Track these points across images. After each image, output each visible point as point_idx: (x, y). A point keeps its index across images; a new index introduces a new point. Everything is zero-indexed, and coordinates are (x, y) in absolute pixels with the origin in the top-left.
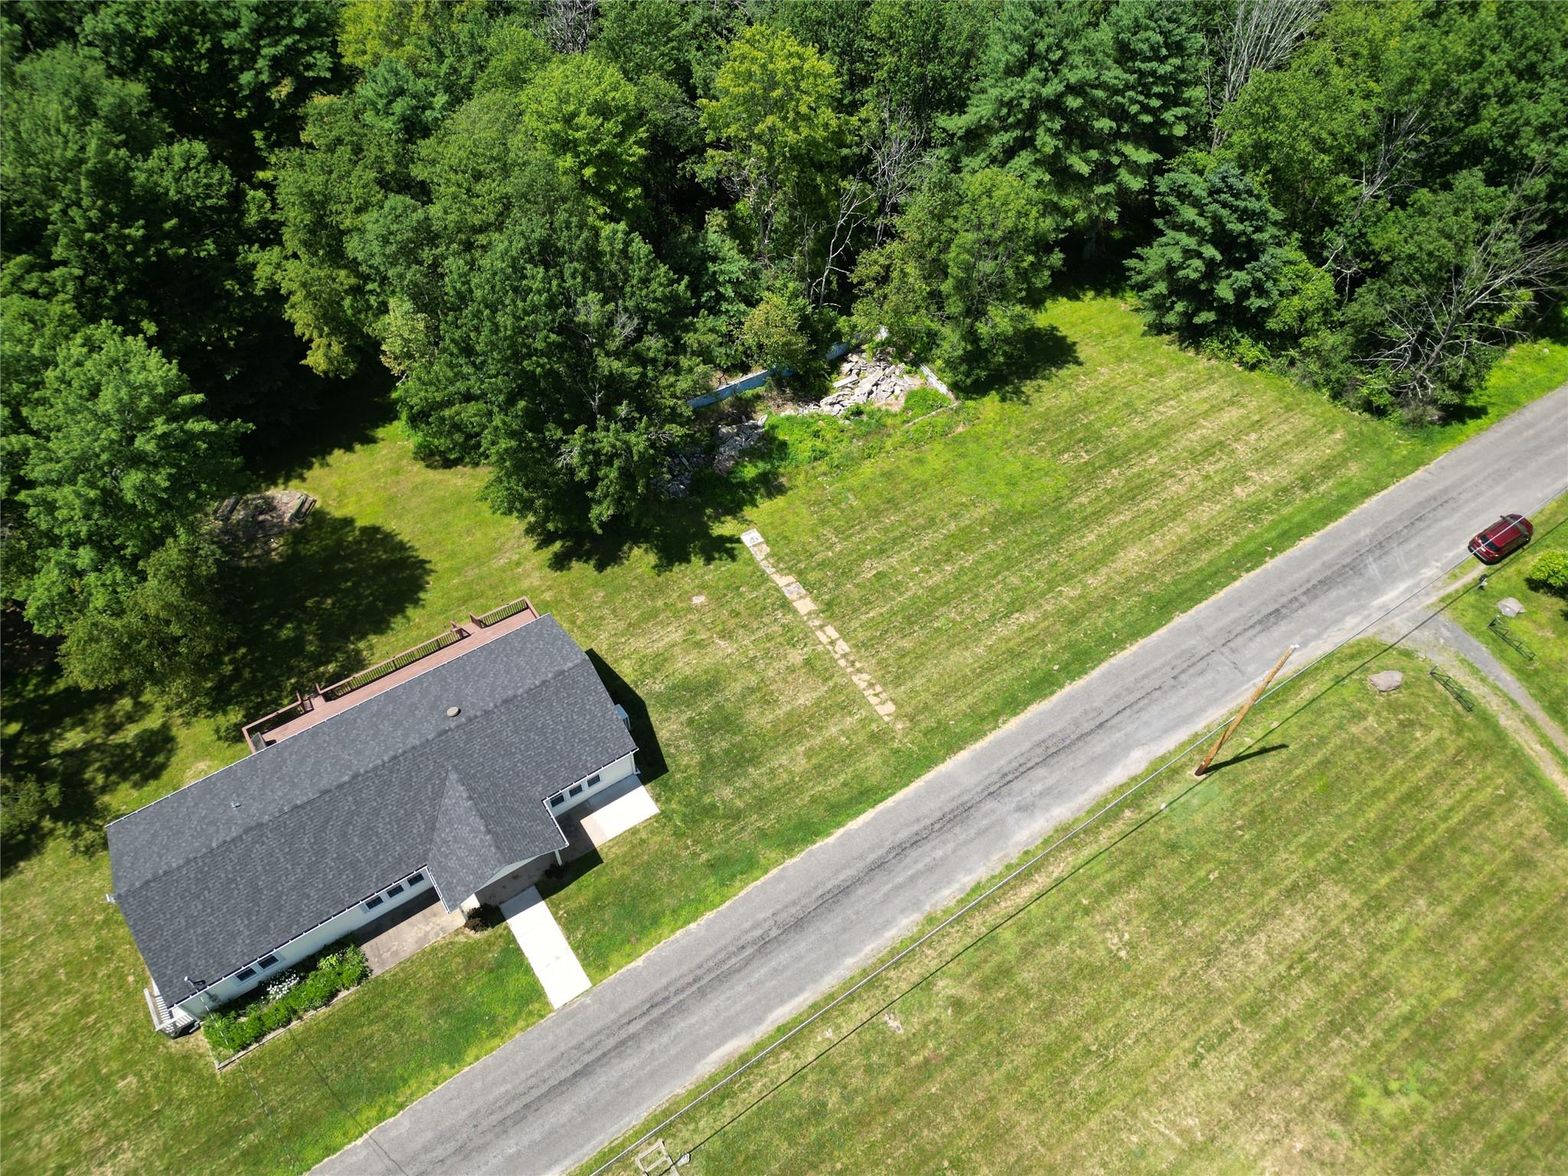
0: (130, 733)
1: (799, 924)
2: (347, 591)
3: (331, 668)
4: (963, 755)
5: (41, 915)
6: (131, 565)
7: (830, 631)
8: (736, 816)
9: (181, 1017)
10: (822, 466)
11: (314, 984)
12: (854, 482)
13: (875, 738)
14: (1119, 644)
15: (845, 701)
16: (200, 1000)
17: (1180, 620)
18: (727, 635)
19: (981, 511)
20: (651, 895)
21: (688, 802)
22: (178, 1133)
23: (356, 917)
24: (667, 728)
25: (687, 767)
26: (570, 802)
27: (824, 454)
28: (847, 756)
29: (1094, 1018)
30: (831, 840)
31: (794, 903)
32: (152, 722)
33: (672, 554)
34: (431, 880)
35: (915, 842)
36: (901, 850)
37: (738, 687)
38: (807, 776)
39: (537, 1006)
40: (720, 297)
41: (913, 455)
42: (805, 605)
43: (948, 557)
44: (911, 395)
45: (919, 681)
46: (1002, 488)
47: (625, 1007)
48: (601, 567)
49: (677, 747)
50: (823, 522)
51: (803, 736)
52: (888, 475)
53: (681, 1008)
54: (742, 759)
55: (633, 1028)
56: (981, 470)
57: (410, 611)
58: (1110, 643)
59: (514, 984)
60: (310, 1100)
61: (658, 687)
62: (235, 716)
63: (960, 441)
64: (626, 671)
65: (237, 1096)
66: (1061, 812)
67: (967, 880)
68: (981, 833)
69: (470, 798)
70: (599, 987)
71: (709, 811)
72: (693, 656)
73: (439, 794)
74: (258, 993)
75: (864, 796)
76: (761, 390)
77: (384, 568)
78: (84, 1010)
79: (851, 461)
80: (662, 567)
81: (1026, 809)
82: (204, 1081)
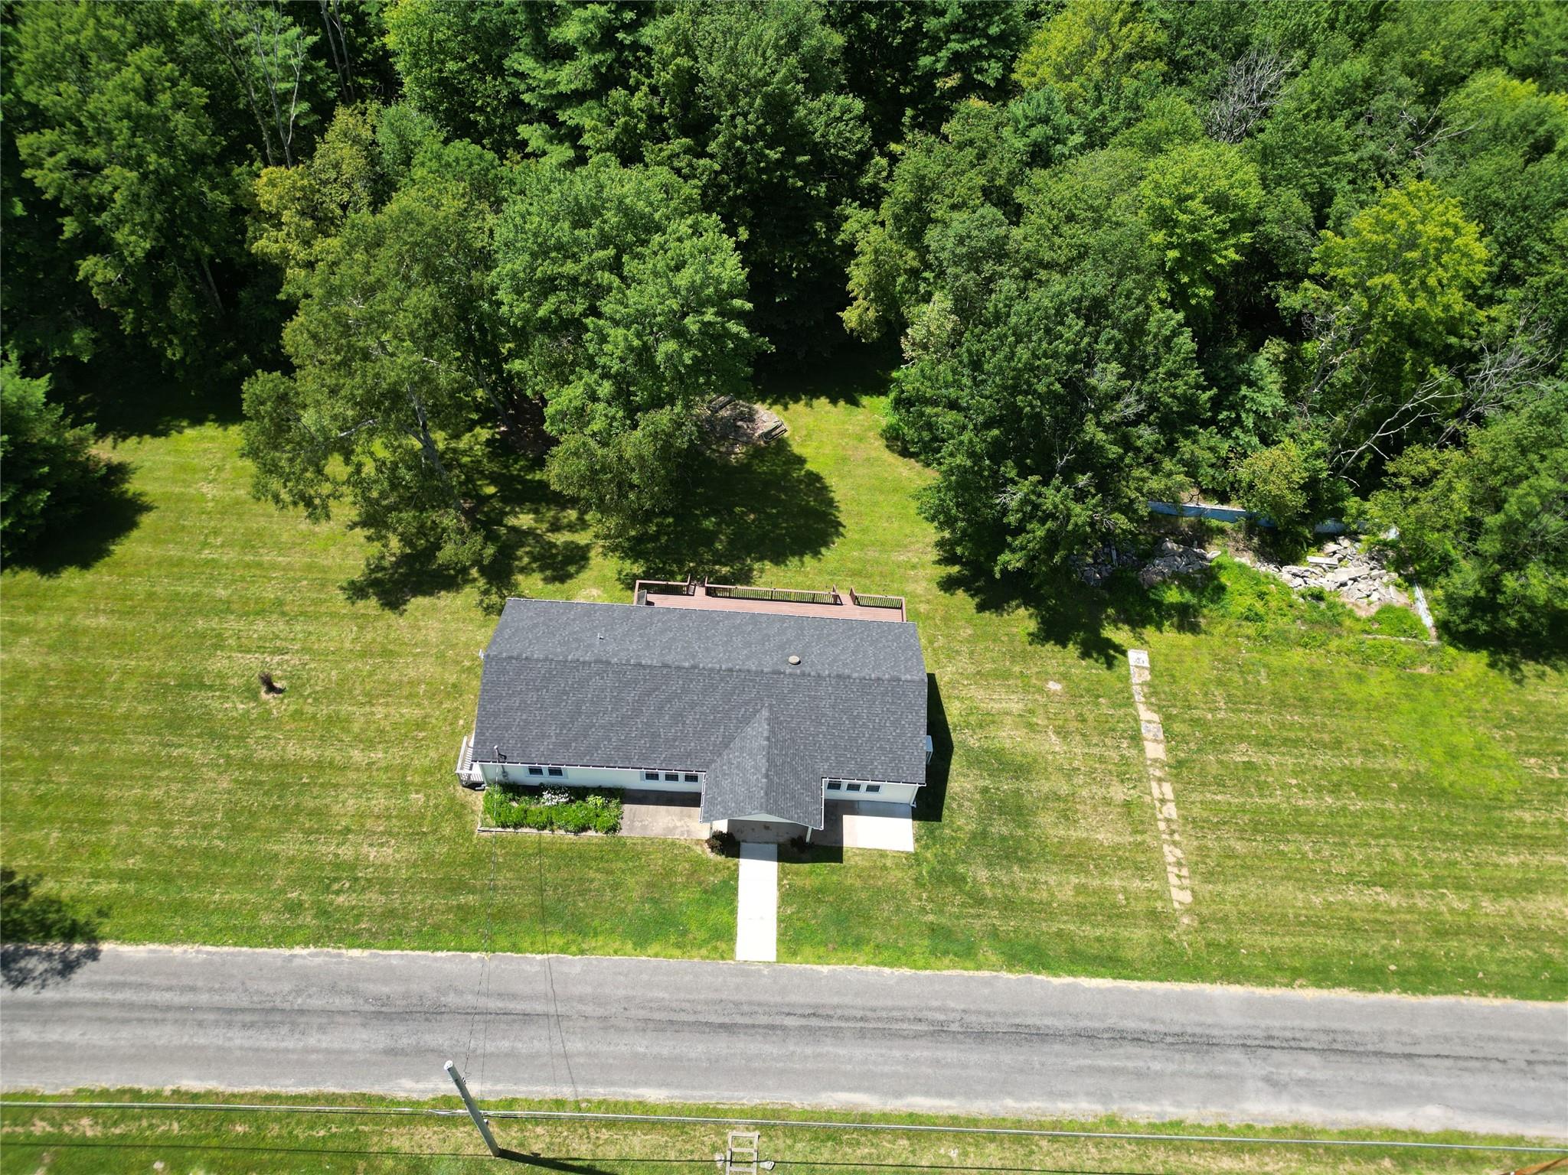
0: (561, 538)
1: (983, 1037)
2: (769, 516)
3: (725, 570)
4: (1237, 990)
5: (433, 637)
6: (632, 411)
7: (1168, 789)
8: (980, 901)
9: (477, 774)
10: (1250, 629)
11: (577, 811)
12: (1275, 661)
13: (1153, 916)
14: (1482, 988)
15: (1143, 863)
16: (495, 769)
18: (1063, 733)
19: (1400, 764)
20: (867, 919)
21: (943, 860)
22: (428, 858)
23: (632, 779)
24: (960, 782)
25: (960, 828)
26: (843, 794)
27: (1256, 618)
28: (1115, 915)
30: (1056, 981)
31: (989, 1014)
32: (582, 538)
33: (1053, 631)
34: (701, 786)
35: (1139, 1039)
37: (1046, 787)
38: (1066, 909)
39: (723, 946)
40: (1238, 421)
41: (1356, 668)
42: (1155, 750)
43: (1335, 789)
44: (1387, 609)
45: (1232, 890)
46: (1438, 753)
47: (793, 998)
48: (981, 608)
49: (960, 806)
50: (1220, 682)
51: (1082, 869)
52: (1316, 674)
53: (836, 1032)
54: (1012, 853)
55: (789, 1022)
56: (1424, 722)
57: (807, 558)
58: (1471, 980)
59: (716, 915)
60: (524, 899)
61: (973, 742)
62: (638, 569)
63: (1417, 682)
64: (953, 711)
65: (478, 860)
66: (1311, 1113)
67: (1170, 1110)
68: (1213, 1076)
69: (768, 739)
70: (778, 967)
71: (958, 880)
72: (1020, 734)
73: (746, 720)
74: (535, 791)
75: (1111, 963)
76: (1228, 526)
77: (807, 512)
78: (421, 725)
79: (1283, 639)
80: (1038, 638)
81: (1275, 1085)
82: (465, 833)
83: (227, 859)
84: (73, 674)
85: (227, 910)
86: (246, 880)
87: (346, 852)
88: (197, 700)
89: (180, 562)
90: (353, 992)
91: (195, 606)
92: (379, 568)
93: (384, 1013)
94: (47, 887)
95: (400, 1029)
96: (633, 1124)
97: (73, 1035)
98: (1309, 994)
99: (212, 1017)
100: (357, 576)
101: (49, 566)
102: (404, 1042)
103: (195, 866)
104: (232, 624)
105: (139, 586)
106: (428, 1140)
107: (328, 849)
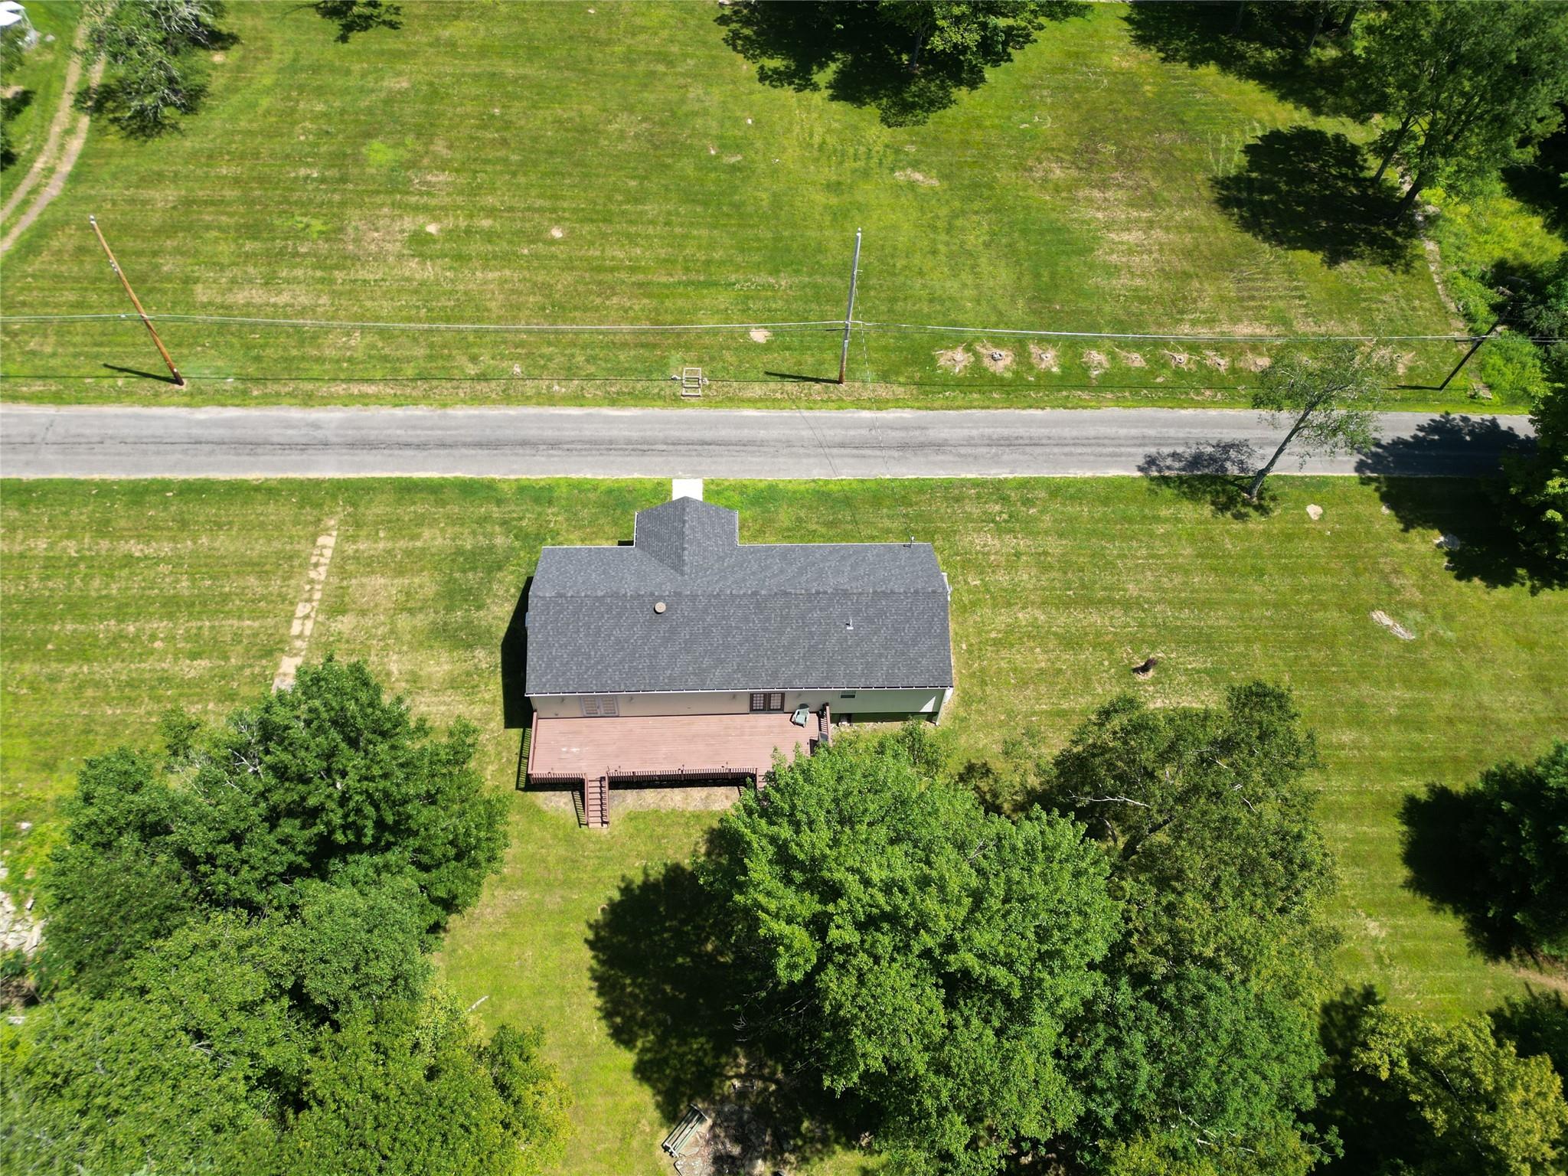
1: (524, 443)
4: (313, 475)
7: (296, 628)
8: (504, 523)
13: (359, 524)
15: (350, 563)
17: (29, 475)
19: (27, 669)
20: (603, 505)
22: (947, 537)
25: (512, 573)
28: (391, 522)
29: (410, 319)
30: (459, 474)
31: (517, 454)
35: (407, 445)
36: (421, 446)
37: (419, 620)
39: (712, 487)
42: (291, 666)
43: (116, 640)
47: (660, 459)
49: (507, 591)
53: (629, 442)
54: (471, 559)
55: (664, 447)
60: (865, 511)
66: (296, 414)
67: (399, 412)
68: (359, 428)
69: (684, 549)
70: (669, 476)
71: (522, 535)
77: (635, 963)
78: (999, 644)
81: (316, 425)
84: (1323, 678)
86: (1072, 519)
87: (1010, 541)
88: (1200, 659)
90: (960, 455)
95: (922, 439)
96: (761, 400)
97: (1123, 432)
99: (1044, 441)
102: (917, 433)
103: (1114, 529)
106: (883, 391)
107: (1024, 542)
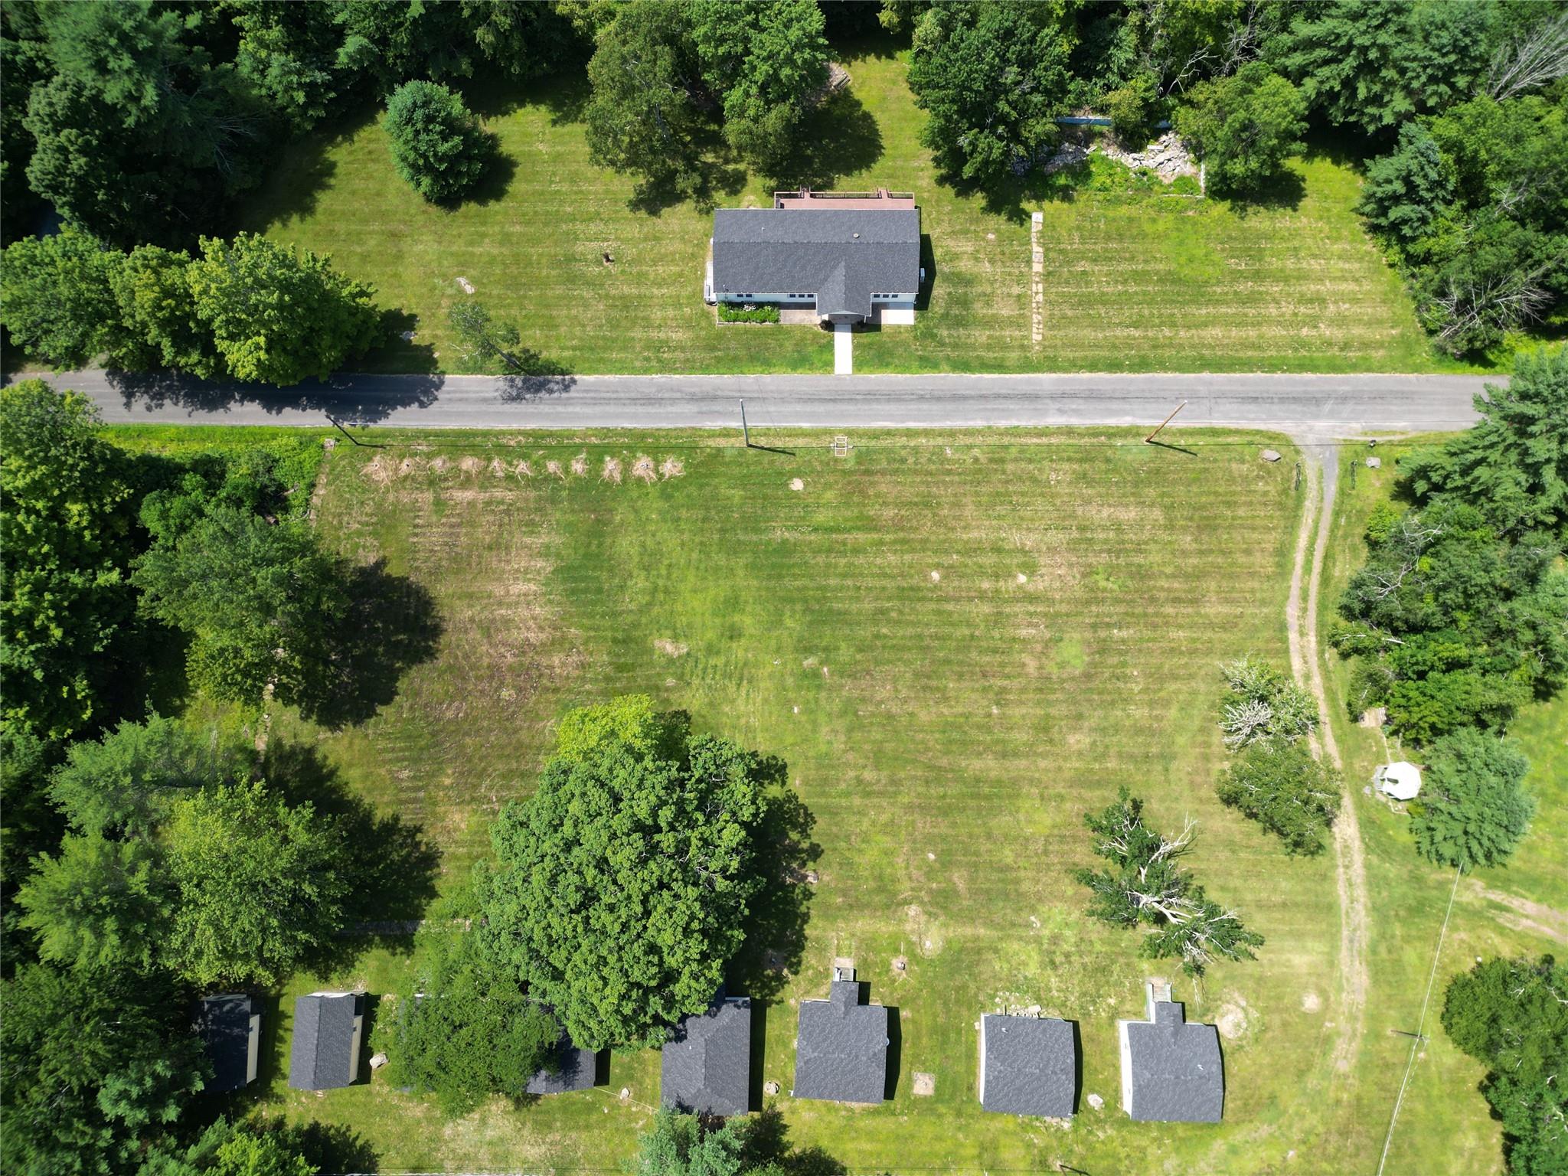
0: (731, 167)
1: (939, 399)
2: (842, 144)
3: (819, 181)
4: (1053, 375)
5: (677, 229)
7: (1040, 287)
8: (942, 344)
9: (713, 297)
10: (1101, 196)
11: (760, 313)
12: (1111, 214)
13: (1022, 347)
14: (1165, 369)
15: (1020, 322)
16: (722, 296)
17: (1206, 375)
18: (992, 261)
19: (1161, 267)
20: (892, 355)
21: (927, 327)
22: (698, 337)
23: (783, 297)
24: (939, 290)
25: (936, 312)
26: (881, 300)
27: (1106, 189)
28: (1005, 347)
29: (1023, 494)
30: (973, 376)
31: (942, 390)
32: (742, 167)
33: (994, 206)
34: (816, 299)
35: (1006, 397)
36: (997, 396)
37: (980, 289)
38: (982, 346)
39: (829, 369)
40: (1109, 69)
41: (1153, 214)
42: (1037, 267)
43: (1125, 282)
44: (1181, 178)
45: (1062, 333)
46: (1183, 260)
47: (859, 388)
48: (958, 195)
49: (938, 301)
50: (1078, 228)
51: (992, 328)
52: (1131, 220)
53: (878, 400)
54: (960, 322)
55: (858, 397)
56: (1181, 243)
57: (864, 171)
58: (1163, 366)
59: (826, 356)
60: (743, 353)
61: (946, 270)
62: (773, 183)
63: (1184, 221)
64: (938, 253)
65: (720, 336)
66: (1075, 421)
67: (1015, 423)
68: (1035, 409)
69: (845, 276)
70: (854, 376)
71: (933, 336)
72: (970, 264)
73: (834, 267)
74: (740, 305)
75: (1000, 367)
76: (1105, 129)
77: (862, 139)
78: (681, 275)
79: (1118, 201)
80: (986, 210)
81: (1061, 411)
82: (711, 325)
83: (614, 340)
84: (517, 259)
85: (620, 361)
86: (624, 349)
87: (662, 335)
88: (577, 267)
89: (542, 193)
90: (680, 391)
91: (559, 219)
92: (642, 192)
93: (693, 398)
94: (544, 355)
95: (702, 404)
96: (797, 435)
97: (578, 409)
98: (1086, 375)
99: (628, 402)
100: (632, 196)
101: (482, 201)
102: (705, 408)
103: (601, 343)
104: (579, 227)
105: (527, 207)
106: (721, 442)
107: (654, 334)
